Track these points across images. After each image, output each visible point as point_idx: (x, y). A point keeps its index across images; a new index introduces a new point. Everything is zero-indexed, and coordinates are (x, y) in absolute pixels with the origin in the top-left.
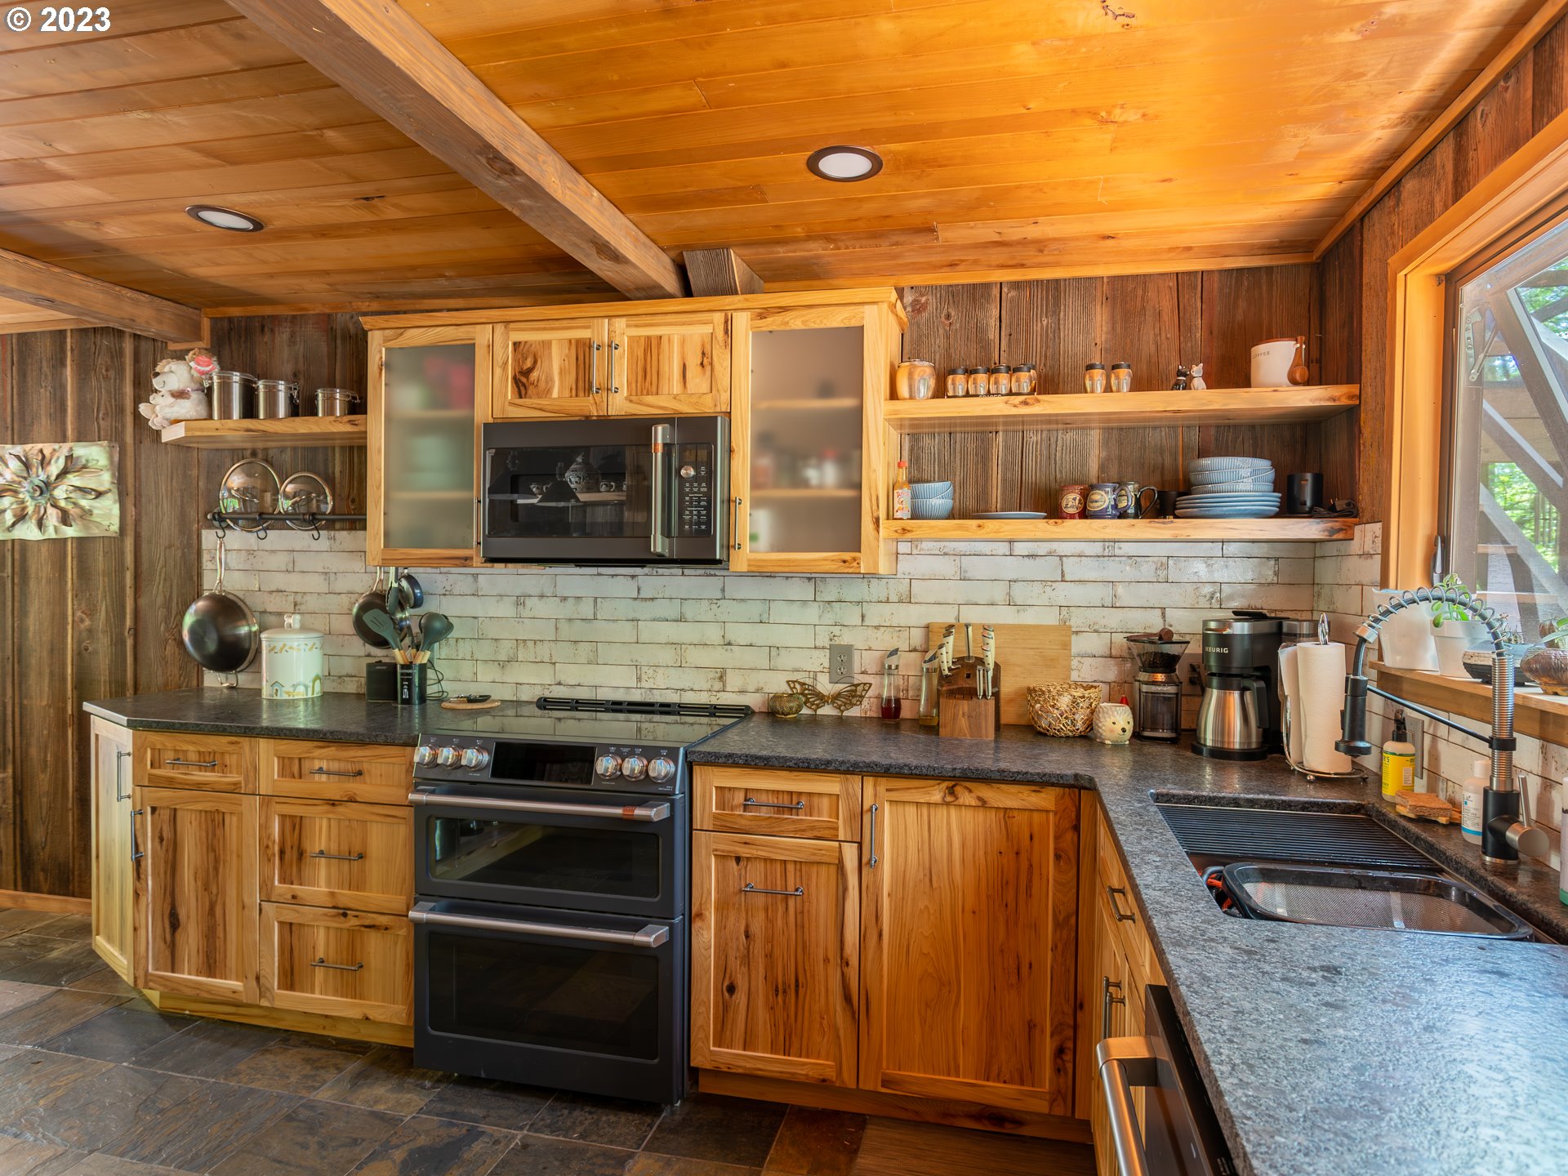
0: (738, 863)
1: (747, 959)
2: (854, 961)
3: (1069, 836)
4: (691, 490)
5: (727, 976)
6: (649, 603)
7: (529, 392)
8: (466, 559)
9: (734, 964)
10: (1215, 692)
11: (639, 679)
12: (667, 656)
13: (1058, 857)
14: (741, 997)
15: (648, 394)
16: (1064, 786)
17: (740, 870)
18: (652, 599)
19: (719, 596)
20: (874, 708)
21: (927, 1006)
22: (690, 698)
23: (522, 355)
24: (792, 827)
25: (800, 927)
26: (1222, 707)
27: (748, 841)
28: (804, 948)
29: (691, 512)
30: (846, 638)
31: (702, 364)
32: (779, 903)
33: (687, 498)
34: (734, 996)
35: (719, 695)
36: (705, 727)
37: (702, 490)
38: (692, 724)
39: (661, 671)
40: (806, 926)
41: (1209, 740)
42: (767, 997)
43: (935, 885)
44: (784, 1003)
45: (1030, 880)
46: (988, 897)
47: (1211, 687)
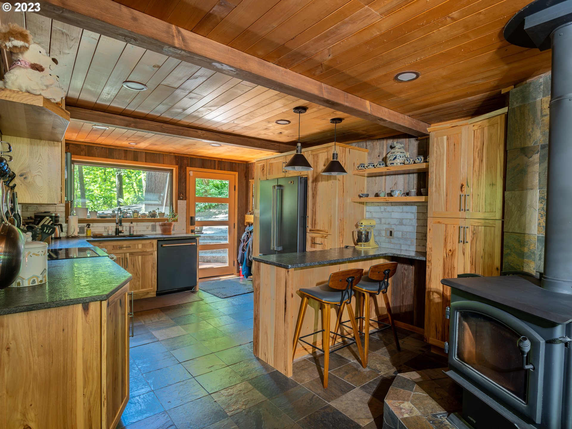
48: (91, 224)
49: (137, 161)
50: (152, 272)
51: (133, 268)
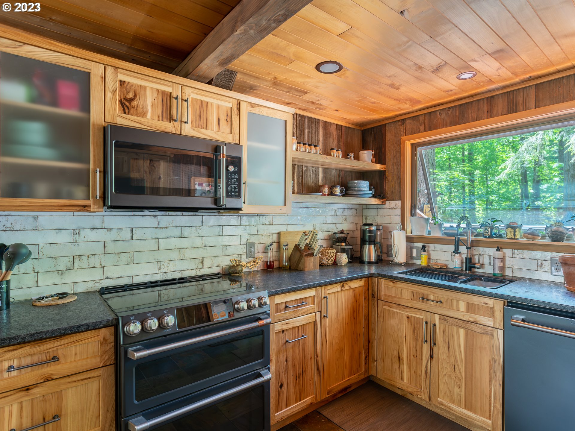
0: (283, 333)
1: (286, 371)
2: (319, 355)
3: (367, 292)
4: (231, 177)
5: (280, 381)
6: (164, 229)
7: (131, 112)
8: (85, 206)
9: (282, 375)
10: (367, 246)
11: (159, 268)
12: (175, 255)
13: (365, 299)
14: (285, 387)
15: (201, 128)
16: (366, 277)
17: (283, 336)
18: (166, 227)
19: (201, 224)
20: (262, 266)
21: (337, 360)
22: (186, 274)
23: (126, 89)
24: (301, 312)
25: (303, 349)
26: (369, 249)
27: (287, 323)
28: (305, 357)
29: (231, 186)
30: (252, 240)
31: (227, 120)
32: (297, 344)
33: (230, 180)
34: (282, 389)
35: (201, 270)
36: (195, 286)
37: (236, 177)
38: (188, 286)
39: (171, 263)
40: (305, 348)
41: (366, 259)
42: (293, 382)
43: (339, 319)
44: (299, 382)
45: (359, 309)
46: (351, 317)
47: (366, 244)
48: (431, 246)
49: (515, 111)
50: (490, 381)
51: (447, 351)
